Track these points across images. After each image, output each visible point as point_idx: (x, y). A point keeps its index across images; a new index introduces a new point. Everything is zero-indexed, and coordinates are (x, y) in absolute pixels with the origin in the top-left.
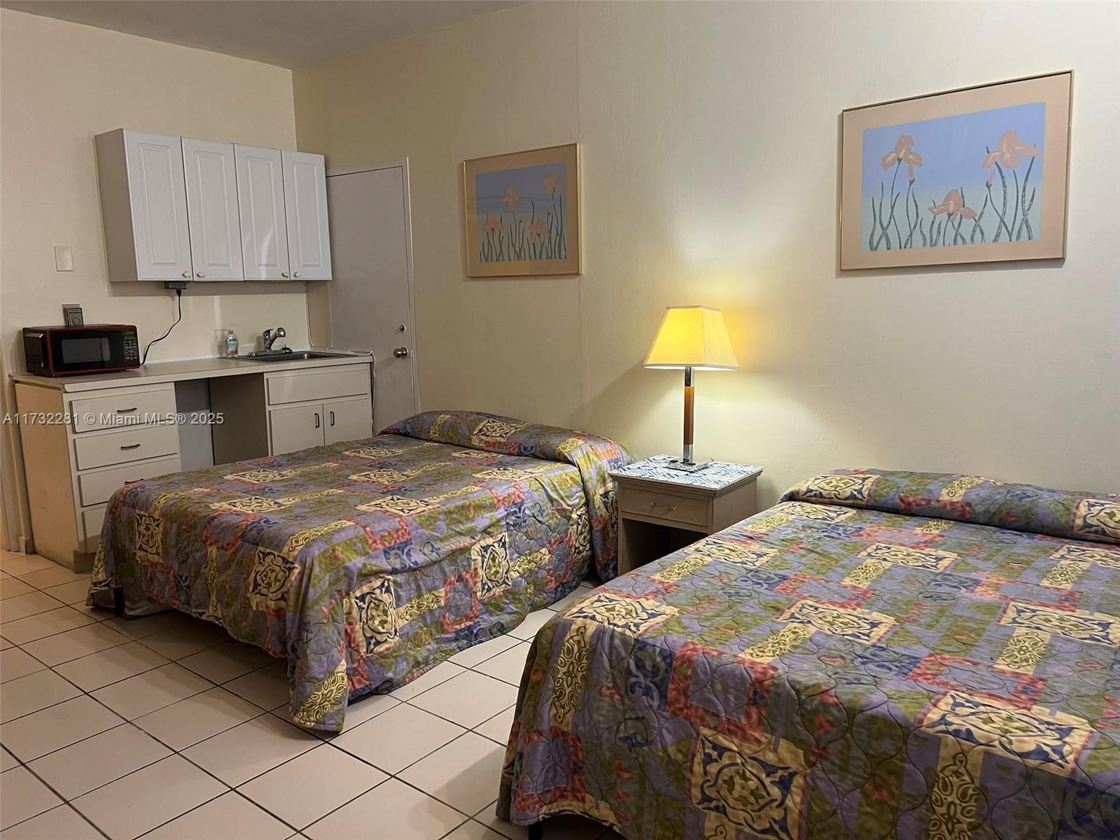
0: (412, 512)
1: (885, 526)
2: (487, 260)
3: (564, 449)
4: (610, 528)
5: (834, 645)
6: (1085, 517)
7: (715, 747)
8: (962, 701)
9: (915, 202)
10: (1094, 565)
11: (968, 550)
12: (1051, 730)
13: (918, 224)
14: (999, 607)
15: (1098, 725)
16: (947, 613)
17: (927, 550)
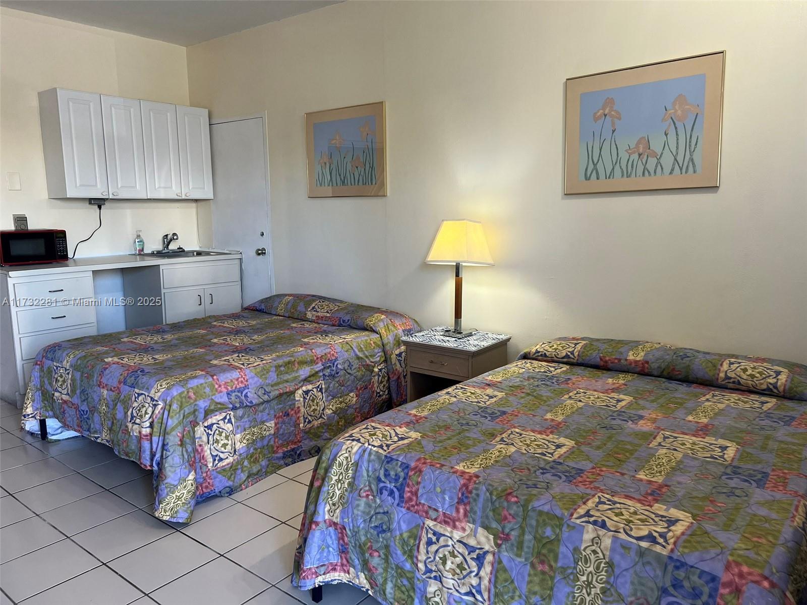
0: (250, 365)
1: (587, 377)
2: (321, 185)
3: (371, 321)
4: (402, 379)
5: (526, 460)
6: (726, 372)
7: (435, 534)
8: (605, 500)
9: (616, 145)
10: (728, 406)
11: (641, 394)
12: (663, 521)
13: (618, 160)
14: (651, 435)
15: (698, 518)
16: (613, 439)
17: (613, 395)
